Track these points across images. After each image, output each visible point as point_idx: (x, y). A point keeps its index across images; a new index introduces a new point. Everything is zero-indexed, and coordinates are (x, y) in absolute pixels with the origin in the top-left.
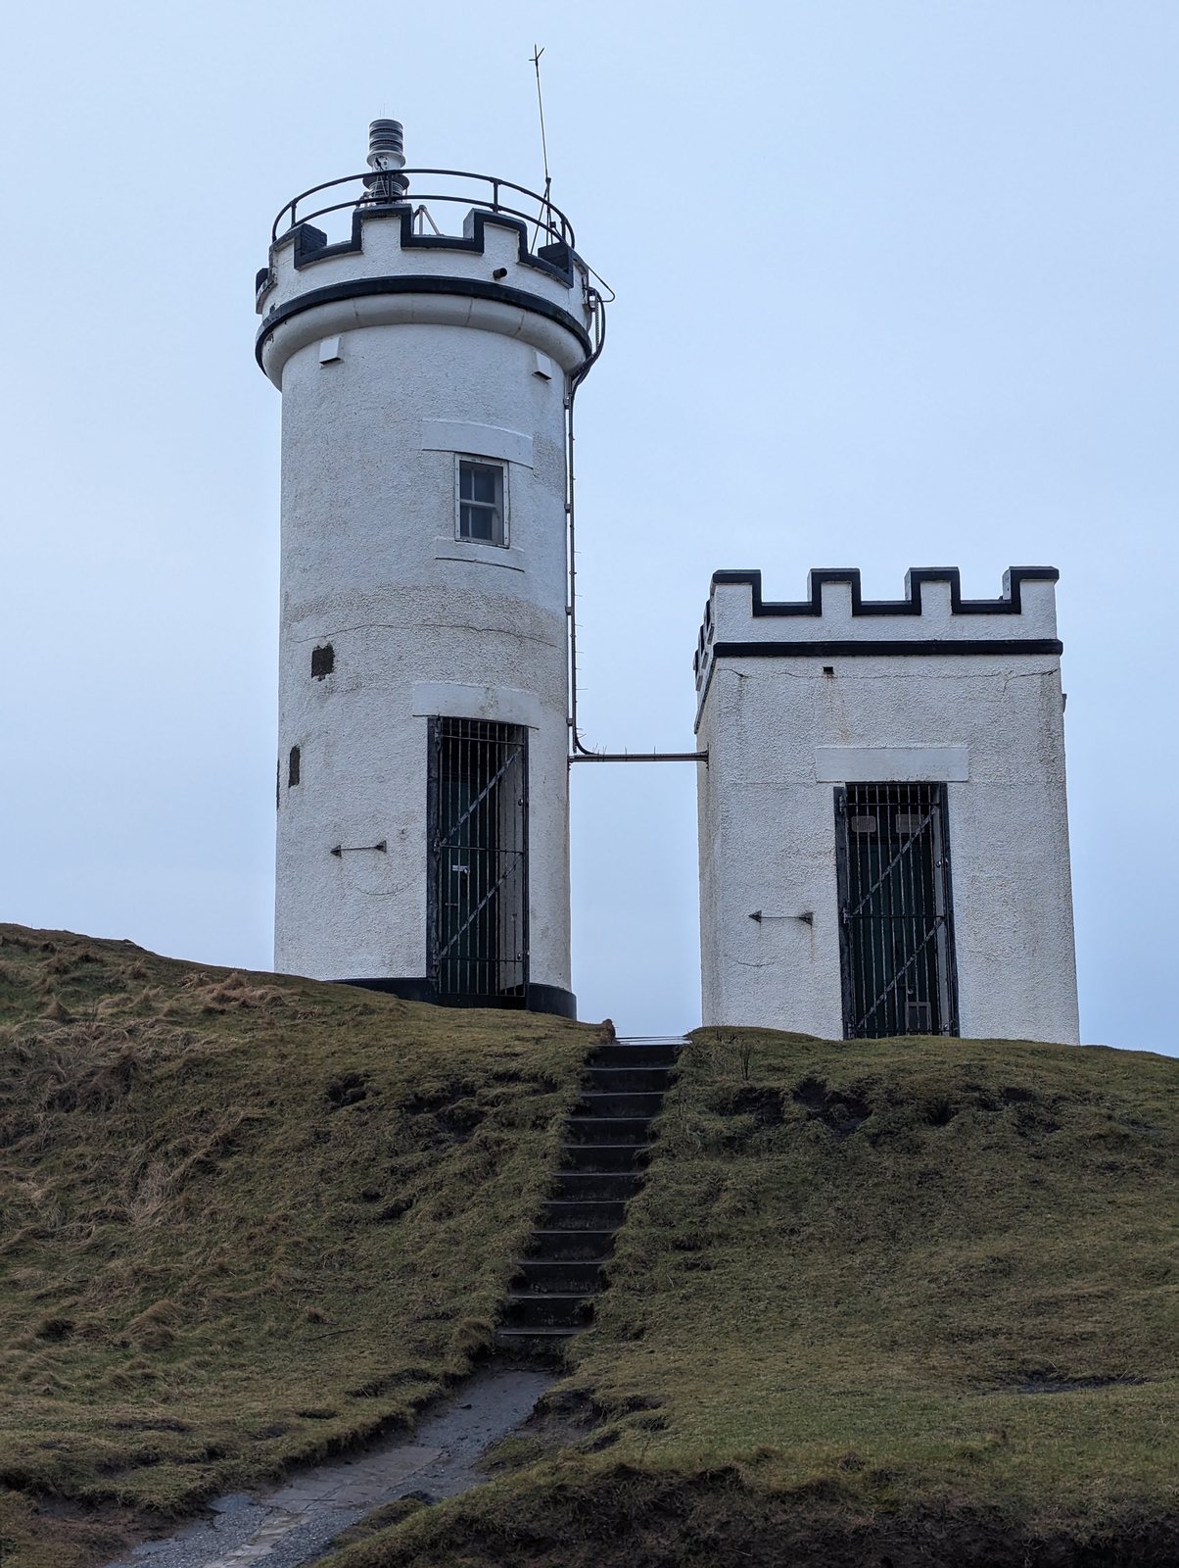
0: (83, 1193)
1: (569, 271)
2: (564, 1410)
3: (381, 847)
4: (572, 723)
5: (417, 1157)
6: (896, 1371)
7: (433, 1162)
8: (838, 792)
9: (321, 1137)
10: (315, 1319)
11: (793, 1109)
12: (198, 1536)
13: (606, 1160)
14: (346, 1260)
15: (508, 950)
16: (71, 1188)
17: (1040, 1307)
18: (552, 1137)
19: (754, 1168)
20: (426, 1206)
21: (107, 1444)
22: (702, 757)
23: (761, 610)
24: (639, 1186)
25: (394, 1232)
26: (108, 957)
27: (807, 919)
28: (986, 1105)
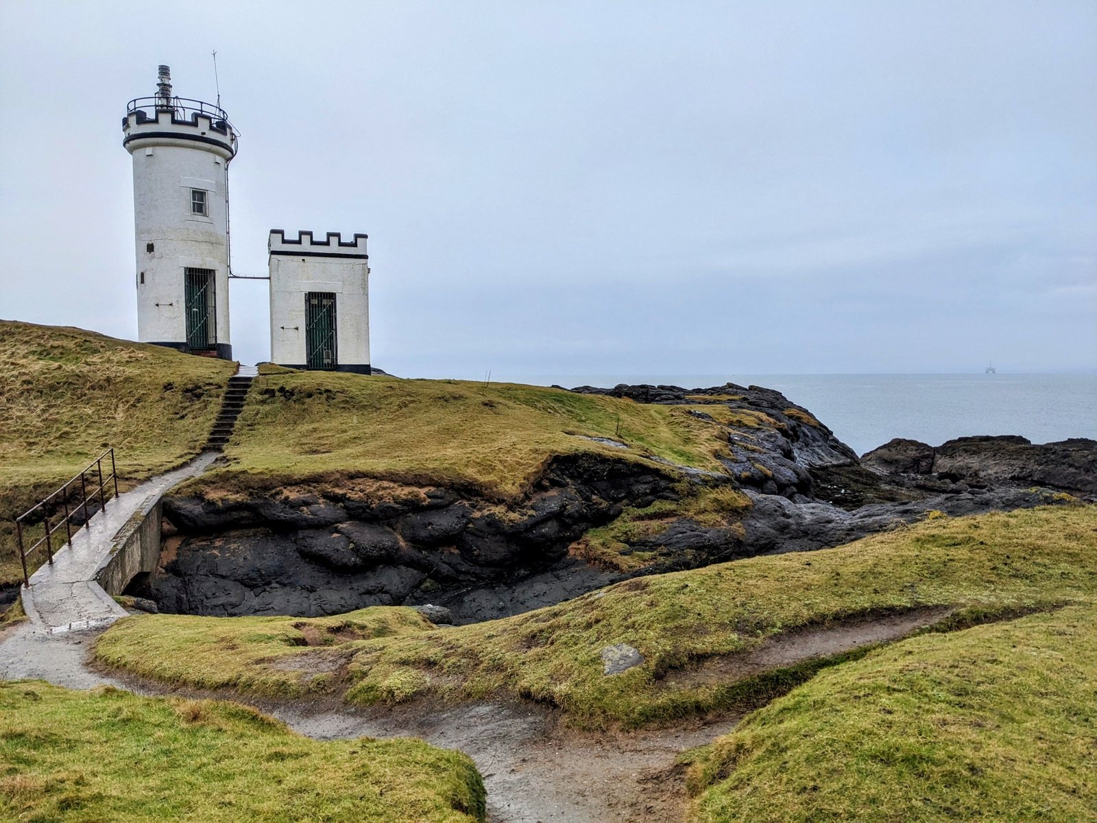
0: (102, 412)
1: (225, 130)
2: (221, 460)
3: (171, 305)
4: (229, 266)
5: (188, 404)
6: (287, 451)
7: (192, 405)
8: (306, 294)
9: (162, 399)
10: (165, 442)
11: (277, 394)
12: (149, 484)
13: (233, 405)
14: (172, 428)
15: (211, 333)
16: (99, 410)
17: (319, 438)
18: (220, 400)
19: (267, 408)
20: (190, 416)
21: (130, 469)
22: (269, 278)
23: (284, 242)
24: (241, 412)
25: (182, 422)
26: (91, 339)
27: (297, 329)
28: (321, 393)
